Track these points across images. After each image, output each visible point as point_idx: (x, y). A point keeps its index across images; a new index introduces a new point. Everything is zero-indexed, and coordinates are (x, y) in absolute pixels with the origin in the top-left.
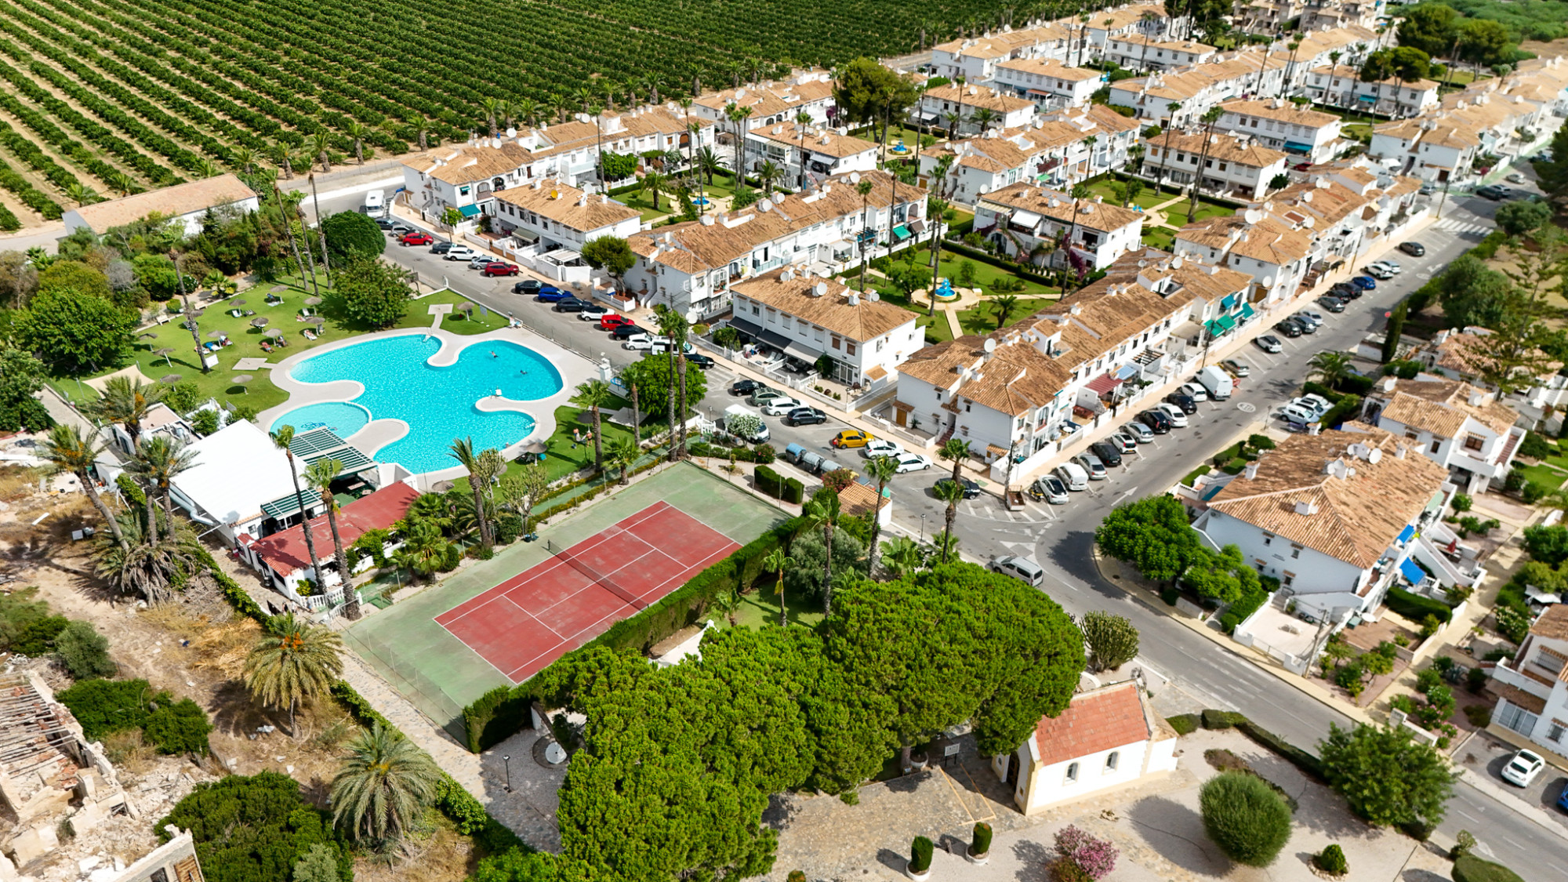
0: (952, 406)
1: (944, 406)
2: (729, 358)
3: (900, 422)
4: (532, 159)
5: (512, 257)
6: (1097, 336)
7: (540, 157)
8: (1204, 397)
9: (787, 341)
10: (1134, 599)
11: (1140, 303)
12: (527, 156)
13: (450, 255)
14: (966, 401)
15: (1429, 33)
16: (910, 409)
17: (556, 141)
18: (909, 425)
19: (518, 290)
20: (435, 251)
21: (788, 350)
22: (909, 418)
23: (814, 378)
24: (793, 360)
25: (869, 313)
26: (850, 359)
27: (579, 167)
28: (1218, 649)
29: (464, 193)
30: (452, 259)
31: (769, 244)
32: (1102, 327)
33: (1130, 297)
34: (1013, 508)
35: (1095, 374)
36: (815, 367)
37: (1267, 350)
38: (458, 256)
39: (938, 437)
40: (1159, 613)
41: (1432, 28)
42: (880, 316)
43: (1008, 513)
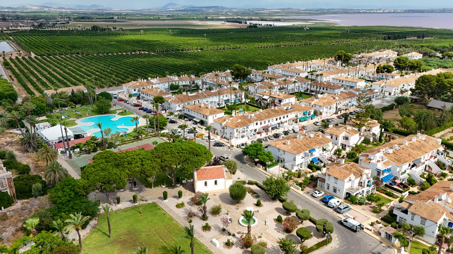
0: (223, 128)
1: (222, 128)
2: (181, 122)
3: (214, 133)
4: (153, 84)
5: (142, 103)
6: (265, 116)
7: (155, 84)
8: (292, 132)
9: (194, 117)
10: (249, 164)
11: (280, 111)
12: (152, 84)
13: (127, 102)
14: (226, 126)
15: (401, 63)
16: (216, 130)
17: (160, 81)
18: (216, 134)
19: (140, 109)
20: (125, 102)
21: (194, 119)
22: (216, 132)
23: (199, 125)
24: (195, 122)
25: (212, 110)
26: (206, 120)
27: (165, 87)
28: (262, 173)
29: (135, 90)
30: (128, 103)
31: (200, 100)
32: (267, 114)
33: (278, 110)
34: (231, 148)
35: (263, 125)
36: (199, 123)
37: (316, 125)
38: (129, 103)
39: (221, 136)
40: (252, 166)
41: (402, 62)
42: (215, 111)
43: (230, 150)
